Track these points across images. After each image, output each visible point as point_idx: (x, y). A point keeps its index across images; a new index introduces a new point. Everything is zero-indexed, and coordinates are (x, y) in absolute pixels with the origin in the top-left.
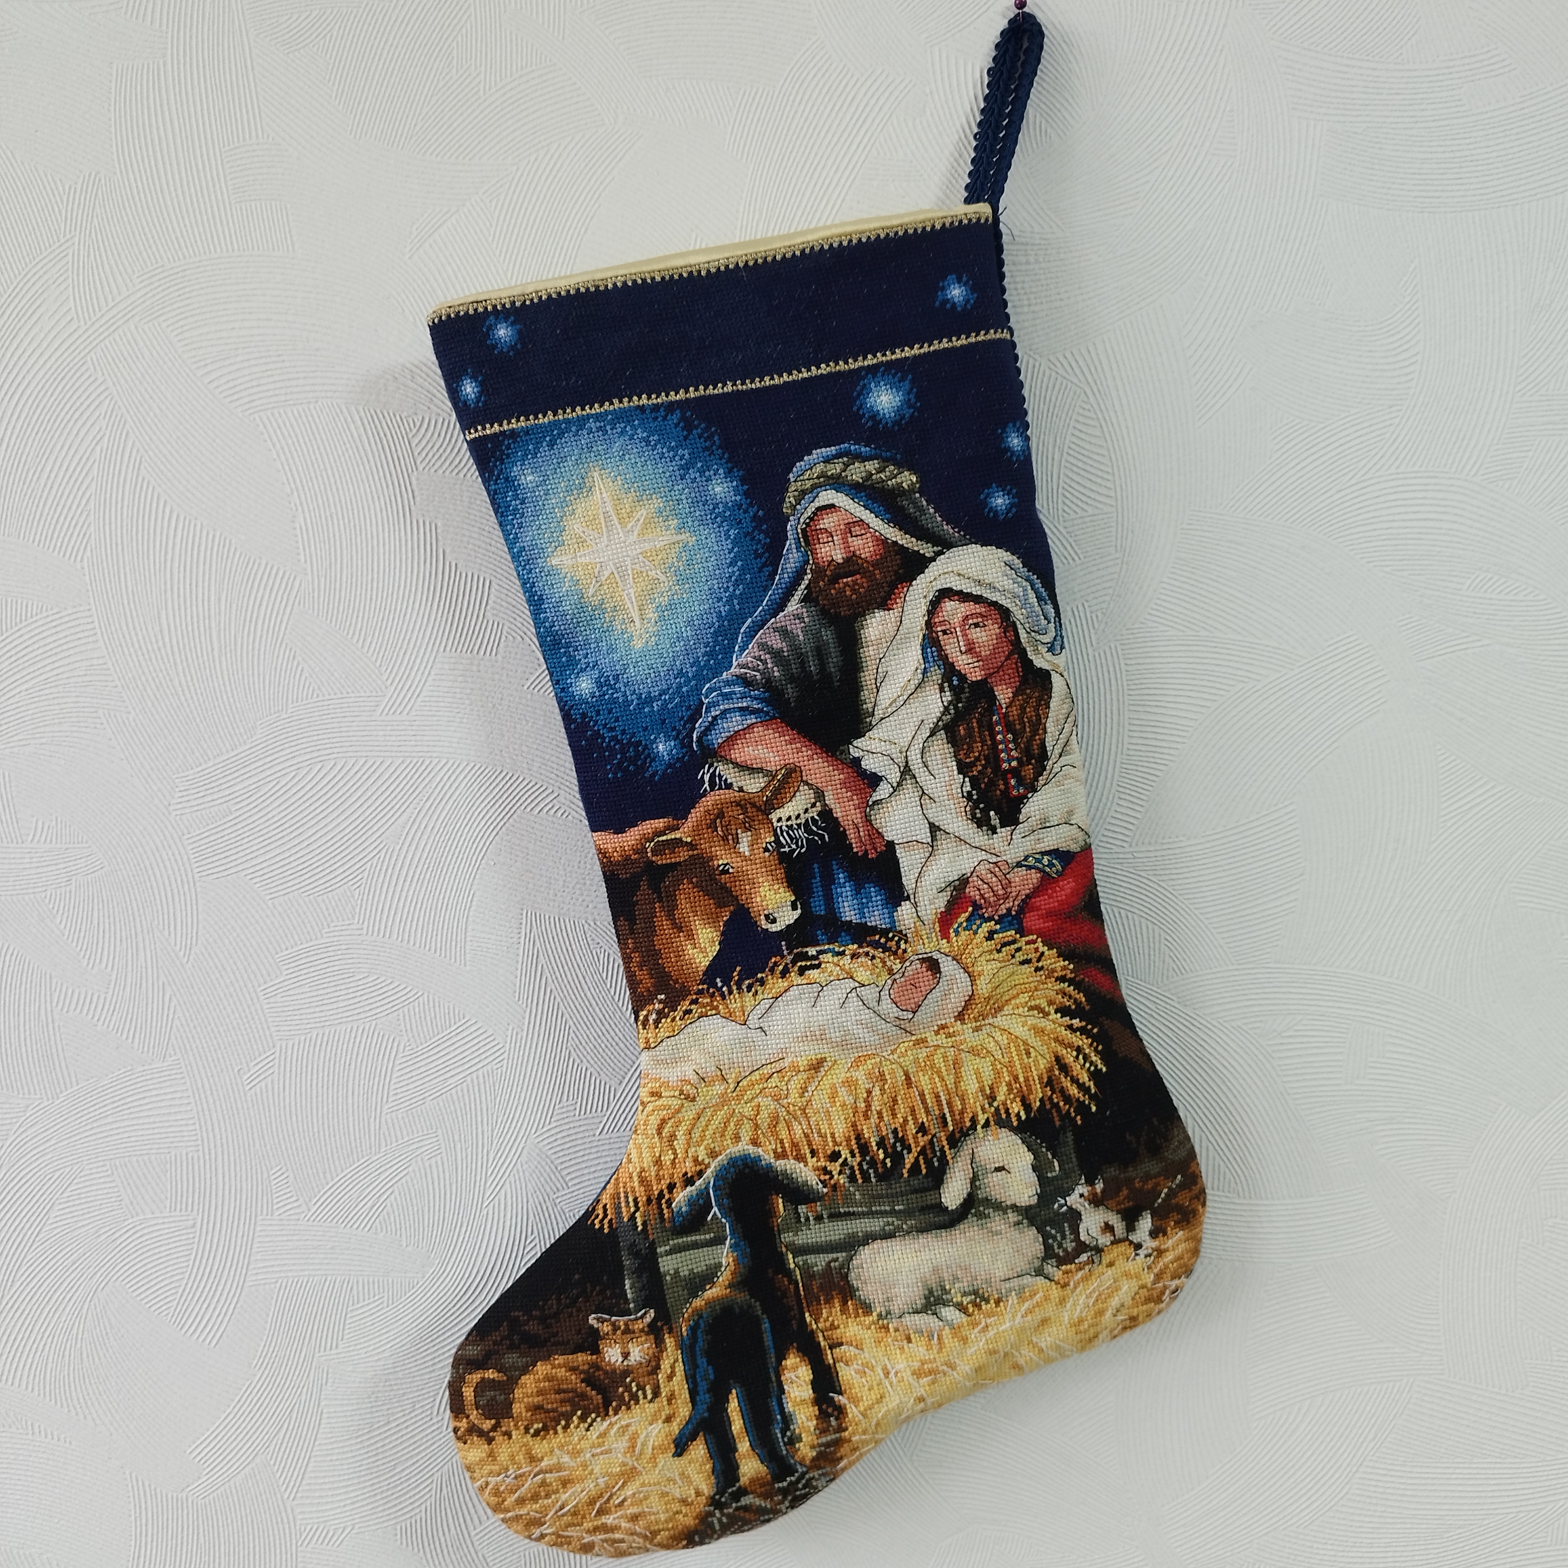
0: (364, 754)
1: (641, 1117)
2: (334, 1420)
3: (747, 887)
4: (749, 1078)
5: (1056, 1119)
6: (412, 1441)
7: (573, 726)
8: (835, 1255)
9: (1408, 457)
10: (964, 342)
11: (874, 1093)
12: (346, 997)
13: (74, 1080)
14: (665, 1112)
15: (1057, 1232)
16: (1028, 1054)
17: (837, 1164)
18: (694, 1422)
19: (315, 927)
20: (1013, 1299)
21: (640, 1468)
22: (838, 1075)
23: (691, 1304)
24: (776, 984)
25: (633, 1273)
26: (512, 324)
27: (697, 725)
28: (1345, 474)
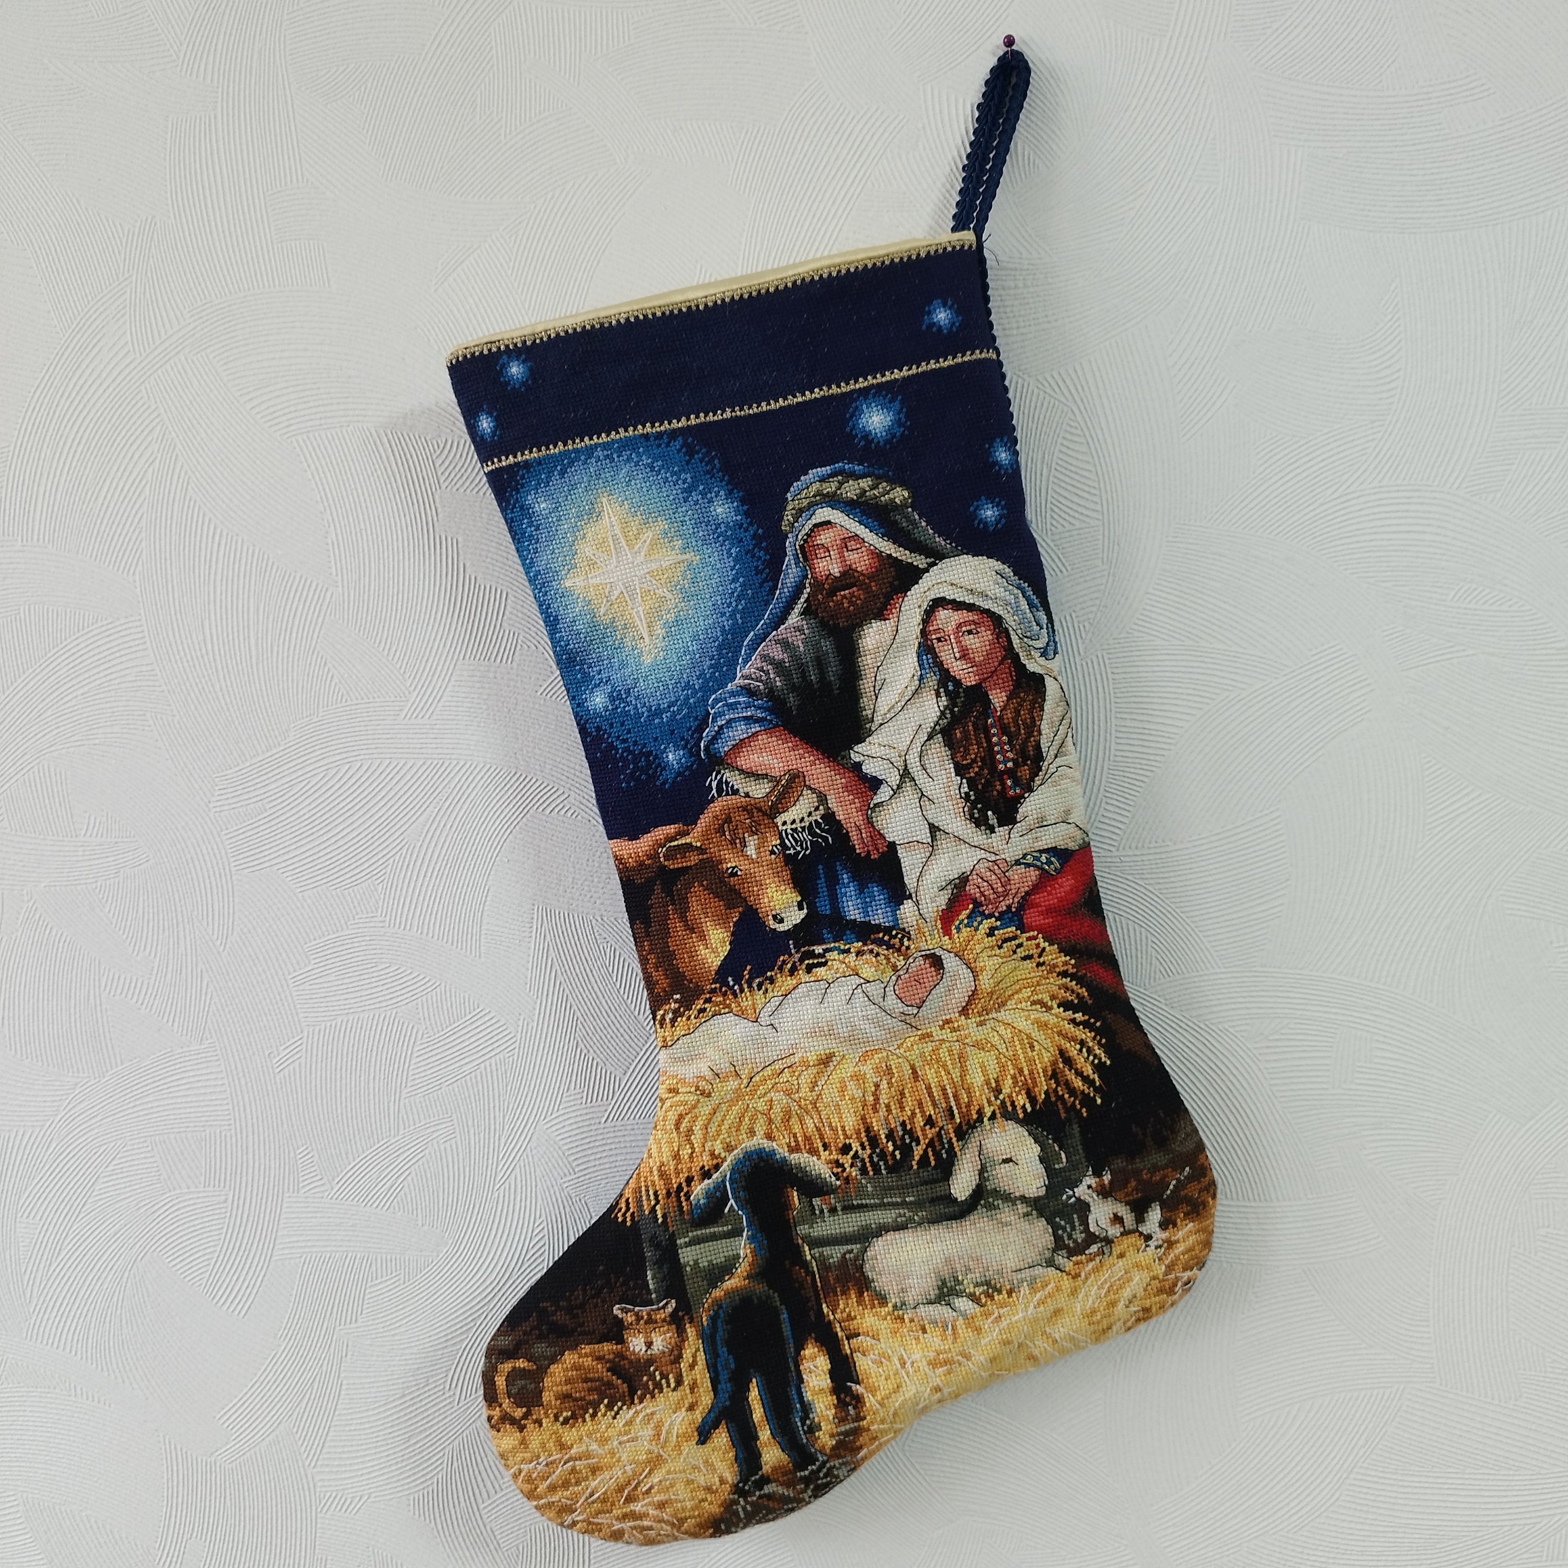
0: (388, 756)
1: (661, 1114)
2: (353, 1392)
3: (755, 889)
4: (761, 1074)
5: (1062, 1111)
6: (426, 1415)
7: (588, 739)
8: (849, 1247)
9: (1391, 471)
10: (951, 363)
11: (881, 1087)
12: (369, 986)
13: (119, 1060)
14: (682, 1108)
15: (1066, 1223)
16: (1032, 1047)
17: (849, 1157)
18: (717, 1410)
19: (341, 918)
20: (1025, 1289)
21: (665, 1456)
22: (847, 1069)
23: (710, 1294)
24: (785, 982)
25: (654, 1264)
26: (524, 362)
27: (704, 735)
28: (1328, 488)
